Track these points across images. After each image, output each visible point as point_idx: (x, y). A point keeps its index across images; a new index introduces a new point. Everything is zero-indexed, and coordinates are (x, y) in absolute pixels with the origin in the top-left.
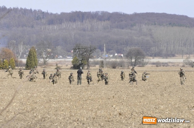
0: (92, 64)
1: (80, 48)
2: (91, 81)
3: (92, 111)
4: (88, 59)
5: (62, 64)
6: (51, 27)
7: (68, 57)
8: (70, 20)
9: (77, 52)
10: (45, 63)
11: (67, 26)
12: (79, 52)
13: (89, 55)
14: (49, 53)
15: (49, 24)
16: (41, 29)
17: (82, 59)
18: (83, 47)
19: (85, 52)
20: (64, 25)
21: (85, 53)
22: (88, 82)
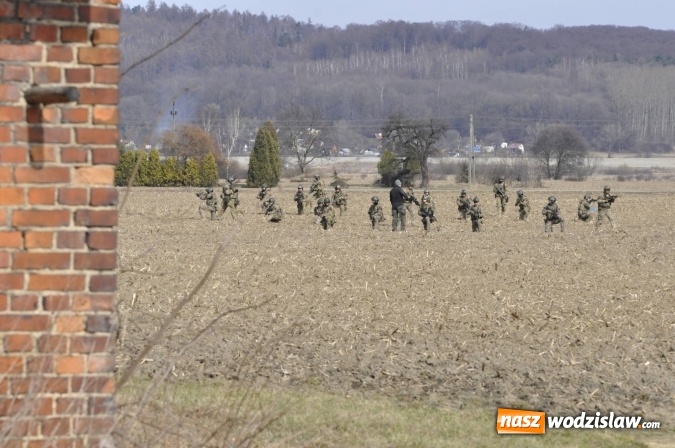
0: (437, 171)
1: (400, 127)
2: (431, 221)
3: (435, 305)
4: (425, 159)
5: (350, 172)
6: (319, 65)
7: (367, 151)
8: (373, 47)
9: (394, 137)
10: (302, 168)
11: (366, 62)
12: (397, 139)
13: (428, 147)
14: (313, 140)
15: (314, 58)
16: (292, 71)
17: (408, 159)
18: (411, 124)
19: (416, 138)
20: (356, 61)
21: (416, 142)
22: (425, 223)
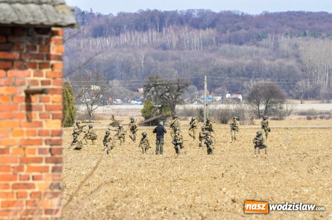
0: (182, 114)
1: (157, 85)
2: (181, 148)
3: (187, 196)
4: (174, 106)
5: (121, 116)
6: (99, 41)
7: (133, 101)
8: (136, 28)
9: (153, 92)
11: (131, 39)
12: (155, 93)
13: (176, 98)
14: (97, 94)
15: (95, 36)
16: (79, 45)
17: (162, 106)
18: (164, 82)
19: (168, 92)
20: (124, 38)
21: (167, 94)
22: (177, 149)
